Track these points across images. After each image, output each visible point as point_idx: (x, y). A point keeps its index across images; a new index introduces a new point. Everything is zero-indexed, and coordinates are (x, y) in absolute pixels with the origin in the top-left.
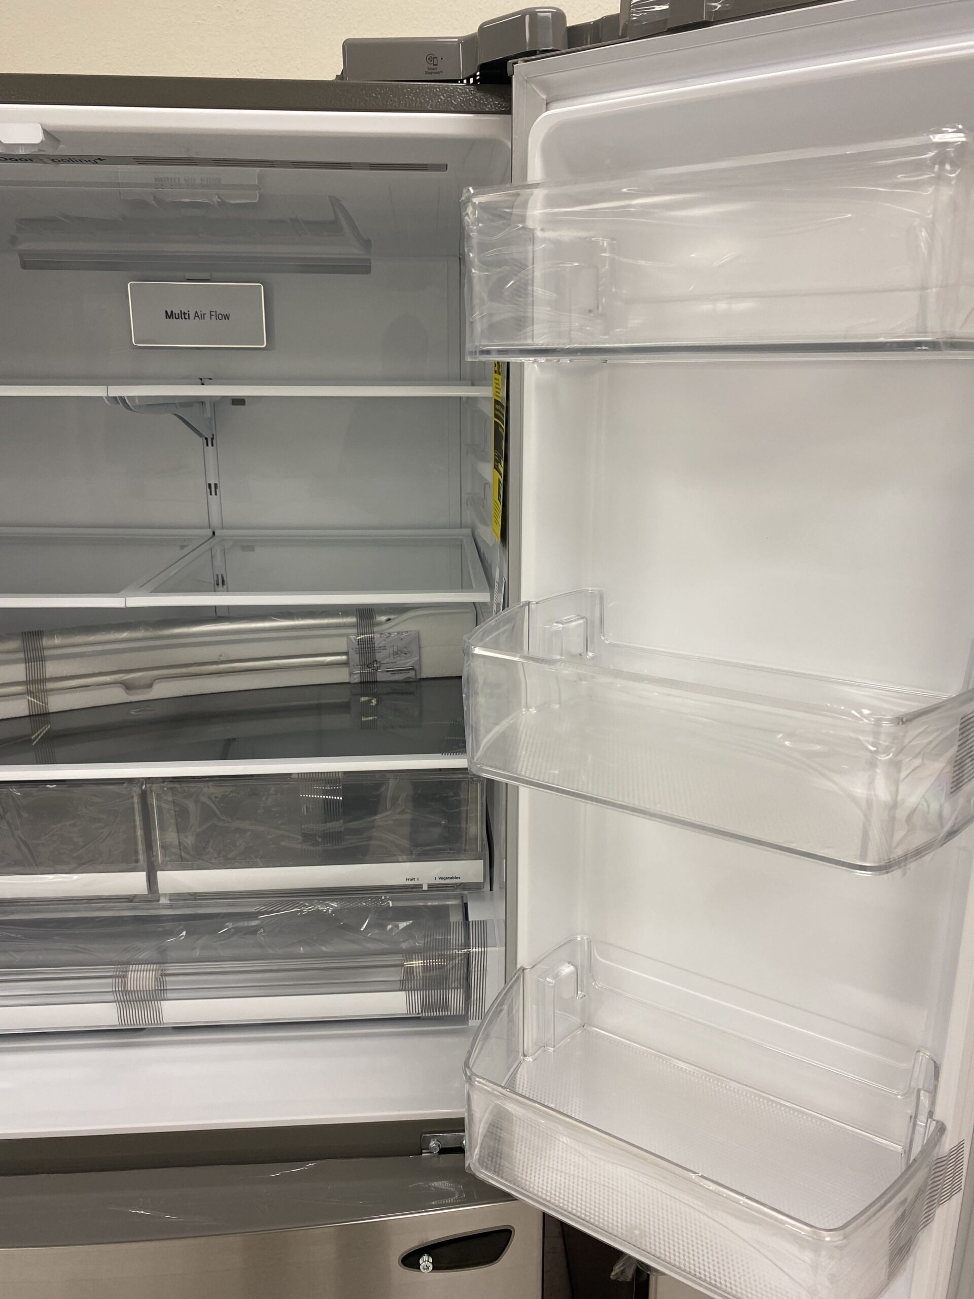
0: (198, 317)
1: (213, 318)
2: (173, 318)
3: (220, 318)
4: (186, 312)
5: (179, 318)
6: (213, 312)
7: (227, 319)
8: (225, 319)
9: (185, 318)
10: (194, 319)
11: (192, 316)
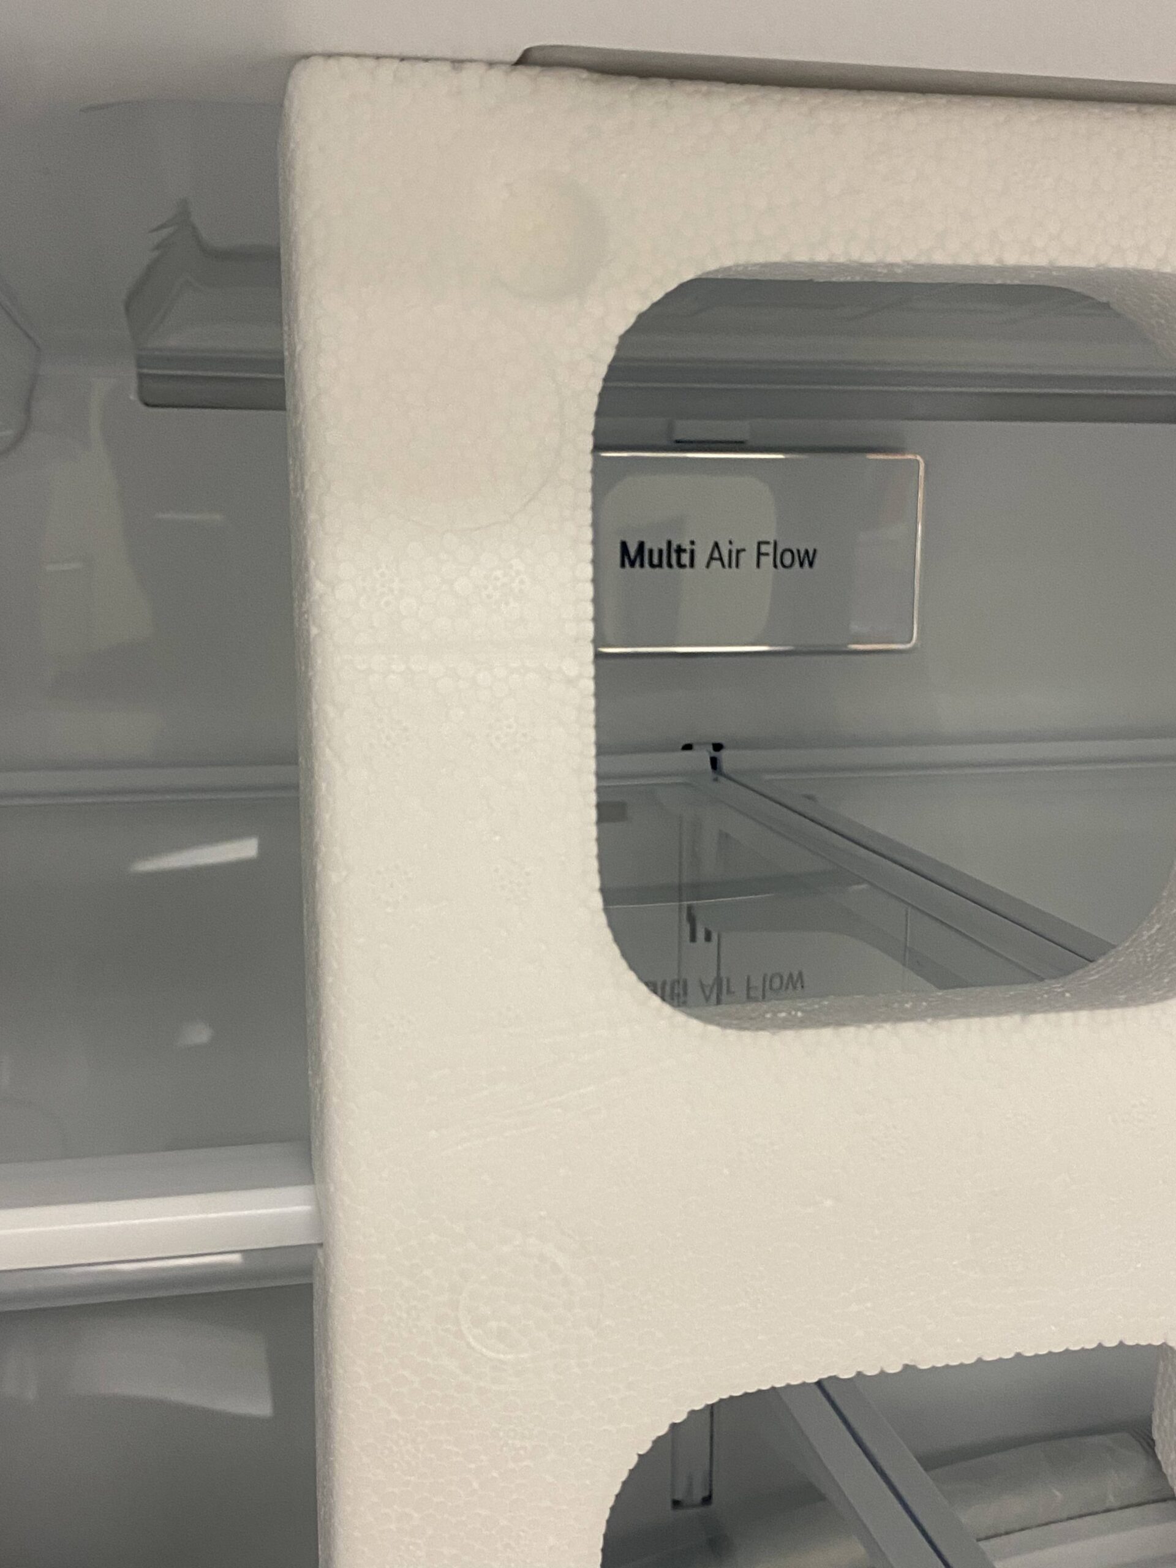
0: (721, 559)
1: (767, 561)
2: (642, 565)
3: (788, 561)
4: (688, 547)
5: (660, 565)
6: (768, 543)
7: (806, 563)
8: (802, 564)
9: (681, 565)
10: (708, 566)
11: (701, 558)
